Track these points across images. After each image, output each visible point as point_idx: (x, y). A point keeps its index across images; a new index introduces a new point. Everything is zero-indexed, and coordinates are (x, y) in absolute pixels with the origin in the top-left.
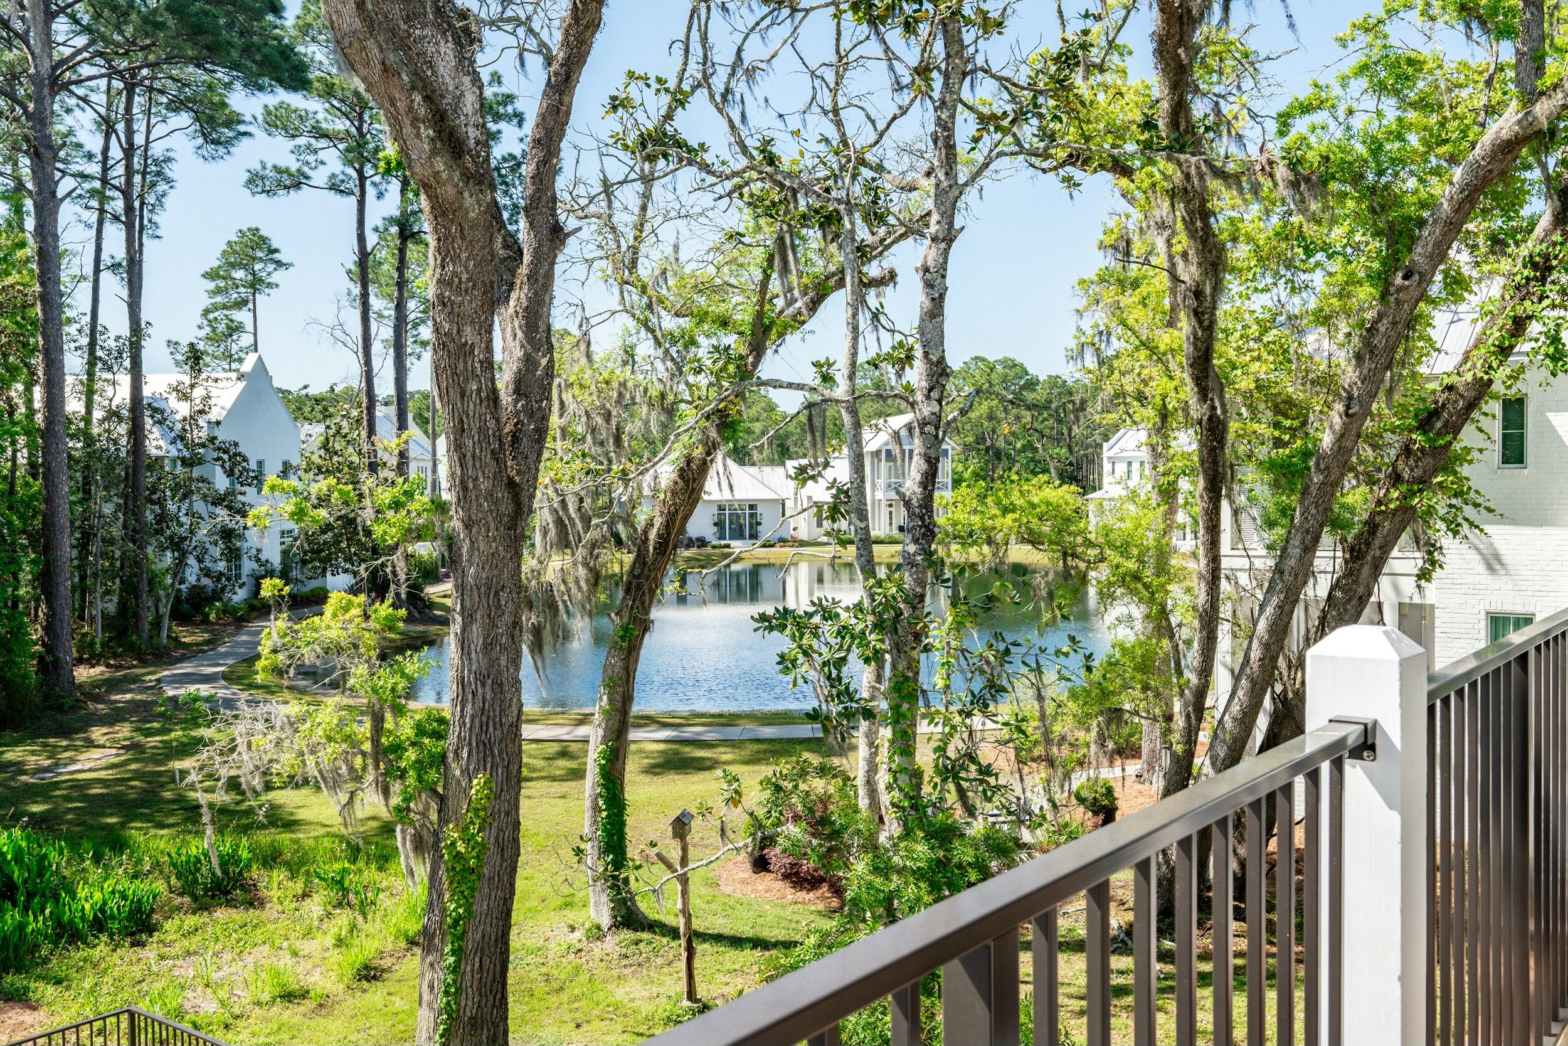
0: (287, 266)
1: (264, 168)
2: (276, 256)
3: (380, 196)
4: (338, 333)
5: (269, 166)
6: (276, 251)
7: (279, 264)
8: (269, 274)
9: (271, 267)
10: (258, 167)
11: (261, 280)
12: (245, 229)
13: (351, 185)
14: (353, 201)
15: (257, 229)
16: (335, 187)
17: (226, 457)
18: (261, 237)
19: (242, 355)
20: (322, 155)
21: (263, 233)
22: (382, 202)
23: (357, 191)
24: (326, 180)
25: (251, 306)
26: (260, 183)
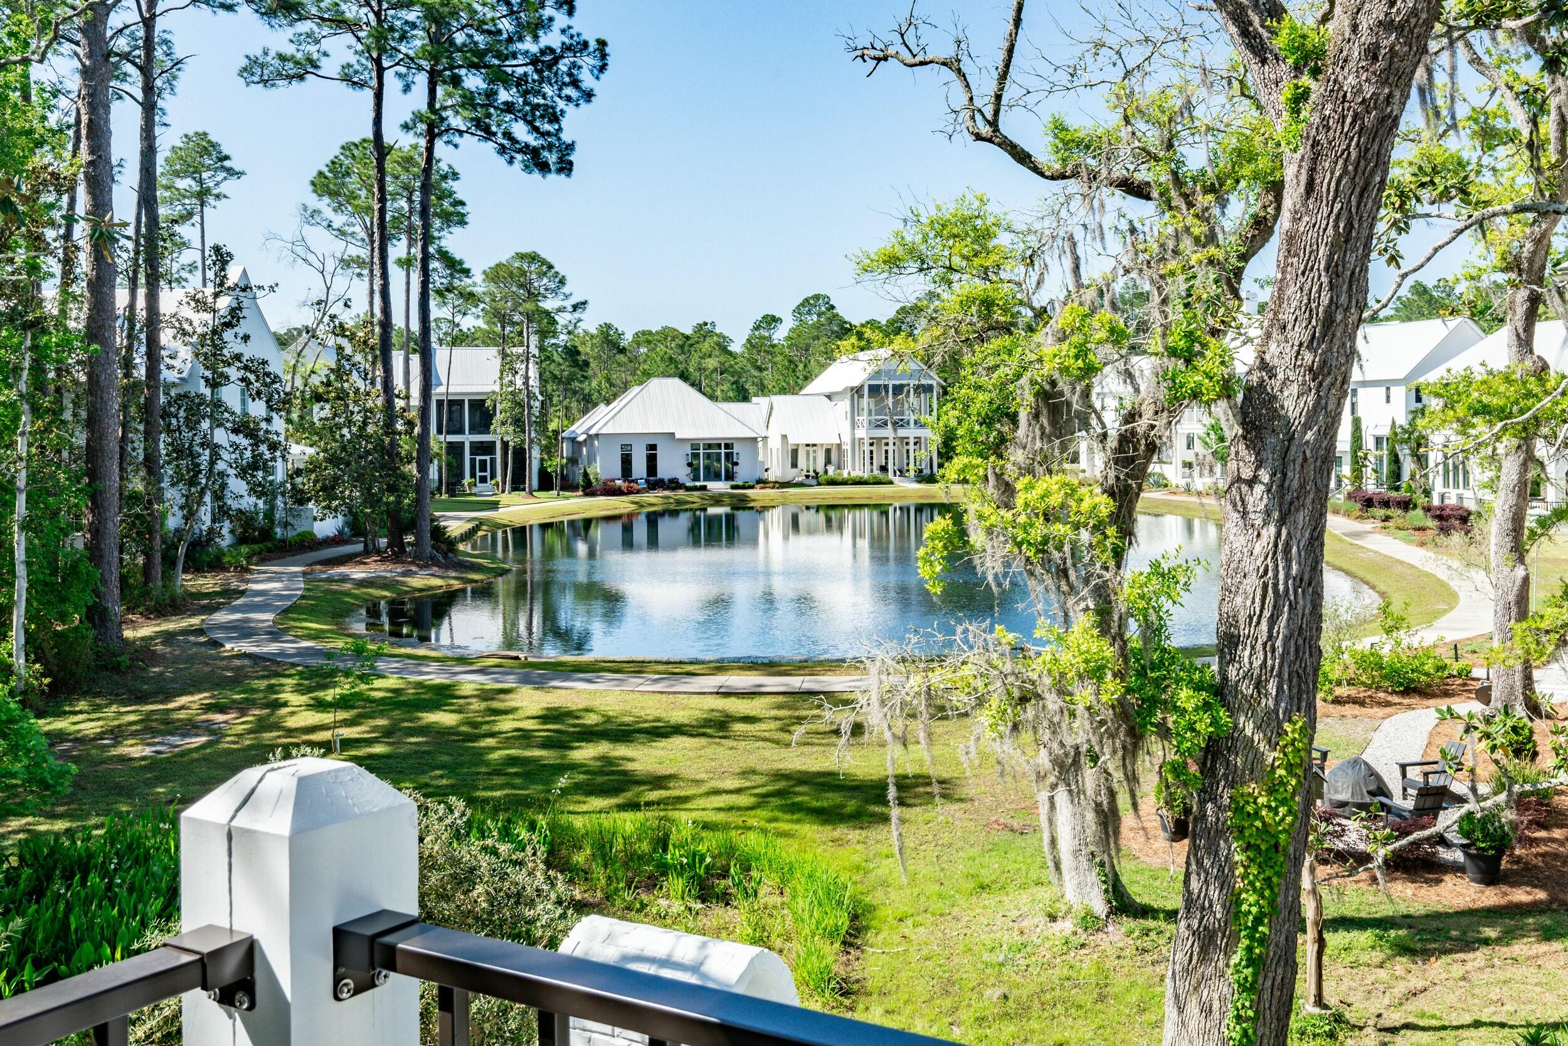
0: (239, 174)
1: (266, 54)
2: (227, 163)
3: (407, 88)
4: (300, 250)
5: (272, 53)
6: (227, 158)
7: (230, 172)
8: (217, 184)
9: (221, 175)
10: (259, 53)
11: (207, 191)
12: (191, 133)
13: (366, 76)
14: (368, 95)
15: (205, 134)
16: (348, 78)
17: (252, 377)
18: (209, 142)
19: (184, 274)
20: (325, 44)
21: (213, 137)
22: (409, 95)
23: (374, 83)
24: (339, 69)
25: (196, 218)
26: (258, 71)
